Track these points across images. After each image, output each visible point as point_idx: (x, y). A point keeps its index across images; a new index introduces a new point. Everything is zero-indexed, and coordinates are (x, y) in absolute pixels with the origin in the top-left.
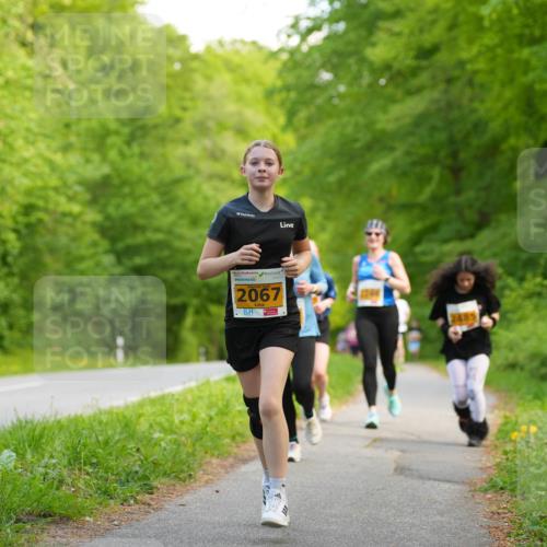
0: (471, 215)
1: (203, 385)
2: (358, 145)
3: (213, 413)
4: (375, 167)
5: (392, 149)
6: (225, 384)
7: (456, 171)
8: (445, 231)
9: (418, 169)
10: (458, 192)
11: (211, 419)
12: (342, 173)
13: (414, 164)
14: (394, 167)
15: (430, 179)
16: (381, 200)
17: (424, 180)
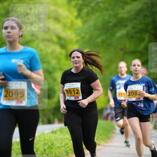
1: (41, 135)
2: (110, 25)
3: (46, 148)
4: (119, 34)
5: (126, 26)
6: (51, 134)
9: (138, 35)
11: (45, 150)
12: (103, 37)
13: (136, 33)
14: (128, 34)
15: (144, 39)
16: (122, 49)
17: (141, 40)
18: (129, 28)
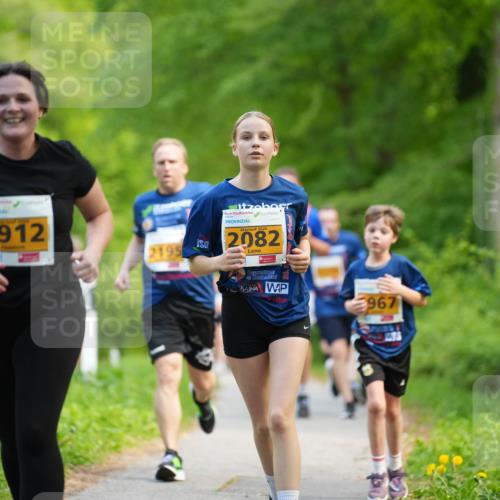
0: (368, 155)
4: (229, 85)
7: (344, 92)
8: (330, 179)
9: (290, 89)
10: (348, 120)
12: (181, 94)
14: (257, 86)
15: (307, 103)
18: (261, 66)
